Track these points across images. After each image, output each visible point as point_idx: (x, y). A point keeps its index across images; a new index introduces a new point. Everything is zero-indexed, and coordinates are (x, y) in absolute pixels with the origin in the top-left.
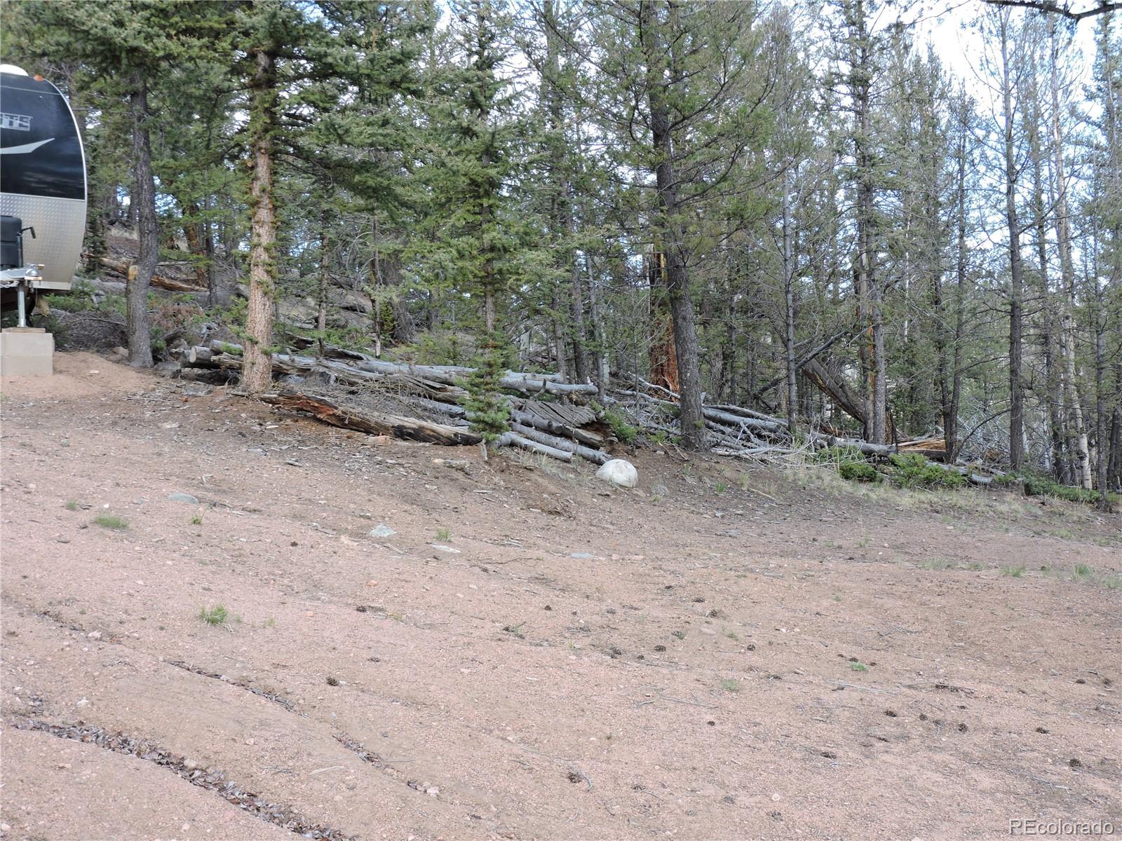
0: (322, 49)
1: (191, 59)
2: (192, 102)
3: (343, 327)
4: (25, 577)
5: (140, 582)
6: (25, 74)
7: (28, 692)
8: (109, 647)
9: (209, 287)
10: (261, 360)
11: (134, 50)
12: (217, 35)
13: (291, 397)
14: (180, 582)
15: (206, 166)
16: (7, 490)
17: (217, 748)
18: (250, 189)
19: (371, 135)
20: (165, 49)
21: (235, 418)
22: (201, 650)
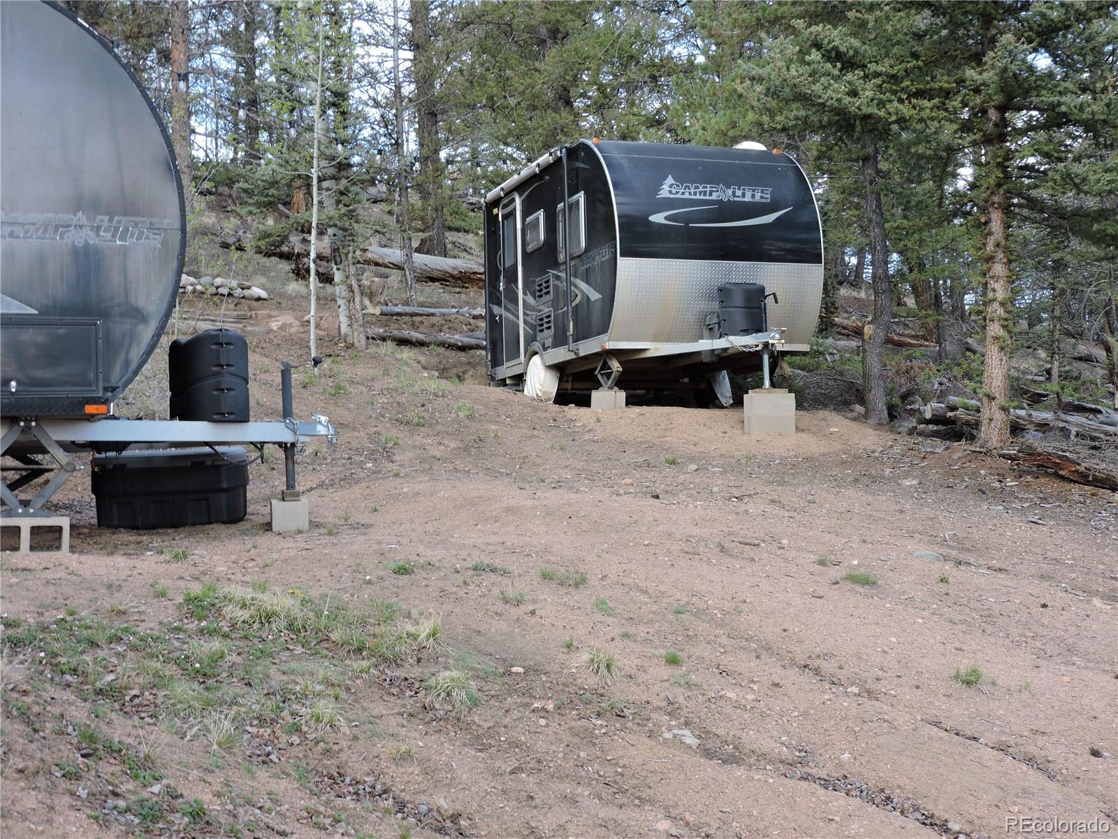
0: (1056, 99)
1: (922, 120)
2: (922, 162)
3: (1077, 378)
4: (785, 630)
5: (893, 640)
6: (765, 149)
7: (794, 743)
8: (868, 704)
9: (939, 342)
10: (999, 416)
11: (868, 117)
12: (947, 94)
13: (1031, 453)
14: (932, 641)
15: (939, 224)
16: (763, 545)
17: (981, 812)
18: (984, 244)
19: (1110, 182)
20: (897, 114)
21: (974, 475)
22: (957, 711)
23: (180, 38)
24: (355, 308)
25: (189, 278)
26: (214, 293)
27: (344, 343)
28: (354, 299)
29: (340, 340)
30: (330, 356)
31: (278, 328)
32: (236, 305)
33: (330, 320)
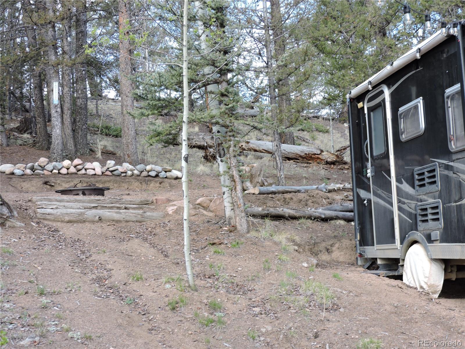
23: (124, 9)
24: (236, 196)
25: (129, 166)
26: (146, 175)
27: (228, 226)
28: (236, 188)
29: (225, 222)
30: (213, 244)
31: (173, 212)
32: (160, 183)
33: (218, 202)
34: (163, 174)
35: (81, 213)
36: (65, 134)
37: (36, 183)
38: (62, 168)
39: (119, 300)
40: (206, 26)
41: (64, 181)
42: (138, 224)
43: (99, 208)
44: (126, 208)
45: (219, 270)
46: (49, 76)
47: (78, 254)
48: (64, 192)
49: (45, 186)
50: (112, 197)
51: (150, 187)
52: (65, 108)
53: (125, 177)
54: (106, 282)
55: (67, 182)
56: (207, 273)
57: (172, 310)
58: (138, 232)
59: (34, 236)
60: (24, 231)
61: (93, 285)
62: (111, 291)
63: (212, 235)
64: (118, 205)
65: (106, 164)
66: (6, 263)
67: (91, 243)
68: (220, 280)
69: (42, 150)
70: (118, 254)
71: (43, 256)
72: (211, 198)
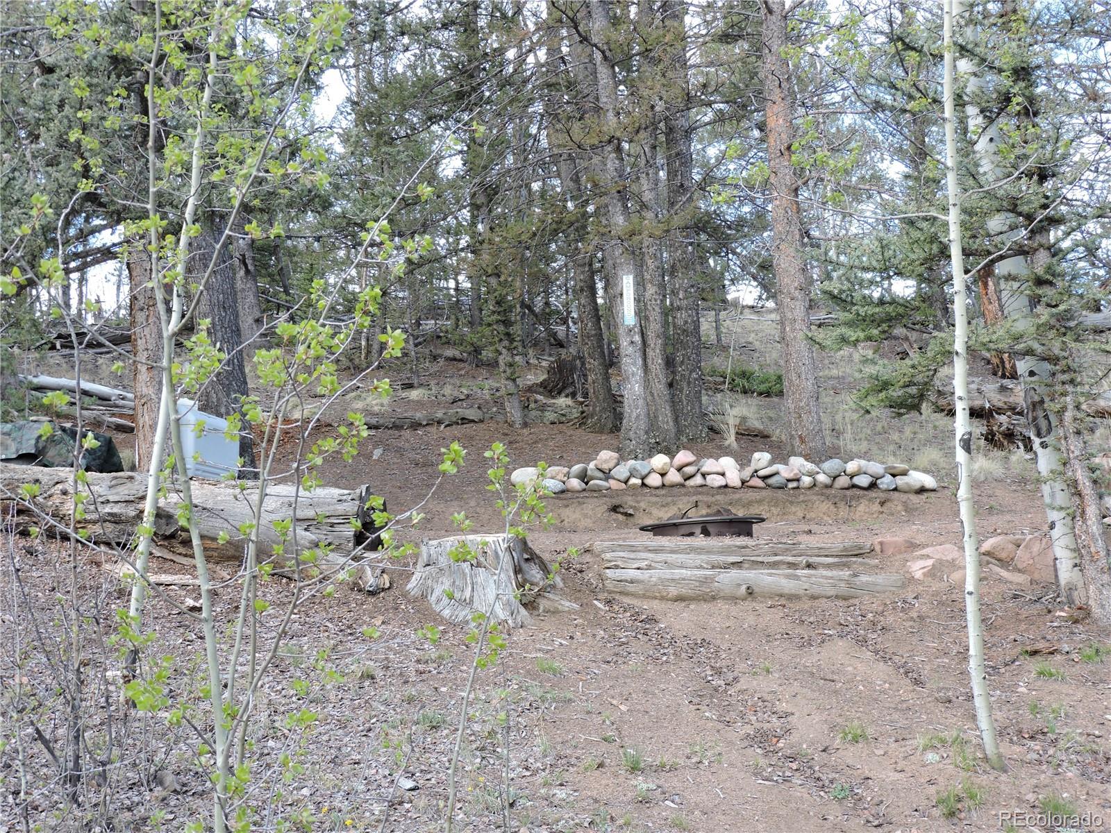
23: (776, 95)
24: (1086, 532)
25: (806, 463)
26: (846, 486)
27: (1066, 608)
28: (1083, 512)
29: (1058, 596)
30: (1035, 653)
31: (924, 574)
32: (882, 504)
33: (1036, 548)
34: (886, 482)
35: (706, 578)
36: (652, 394)
37: (593, 510)
38: (649, 473)
39: (815, 789)
40: (990, 118)
41: (655, 503)
42: (841, 603)
43: (746, 565)
44: (809, 566)
45: (1055, 718)
46: (610, 262)
47: (706, 676)
48: (659, 529)
49: (614, 516)
50: (775, 540)
51: (858, 514)
52: (651, 335)
53: (797, 492)
54: (780, 745)
55: (663, 506)
56: (1025, 727)
57: (947, 818)
58: (842, 622)
59: (602, 632)
60: (579, 621)
61: (750, 751)
62: (794, 766)
63: (1027, 630)
64: (790, 559)
65: (750, 461)
66: (549, 696)
67: (734, 649)
68: (1061, 744)
69: (602, 433)
70: (801, 677)
71: (628, 681)
72: (1017, 537)
